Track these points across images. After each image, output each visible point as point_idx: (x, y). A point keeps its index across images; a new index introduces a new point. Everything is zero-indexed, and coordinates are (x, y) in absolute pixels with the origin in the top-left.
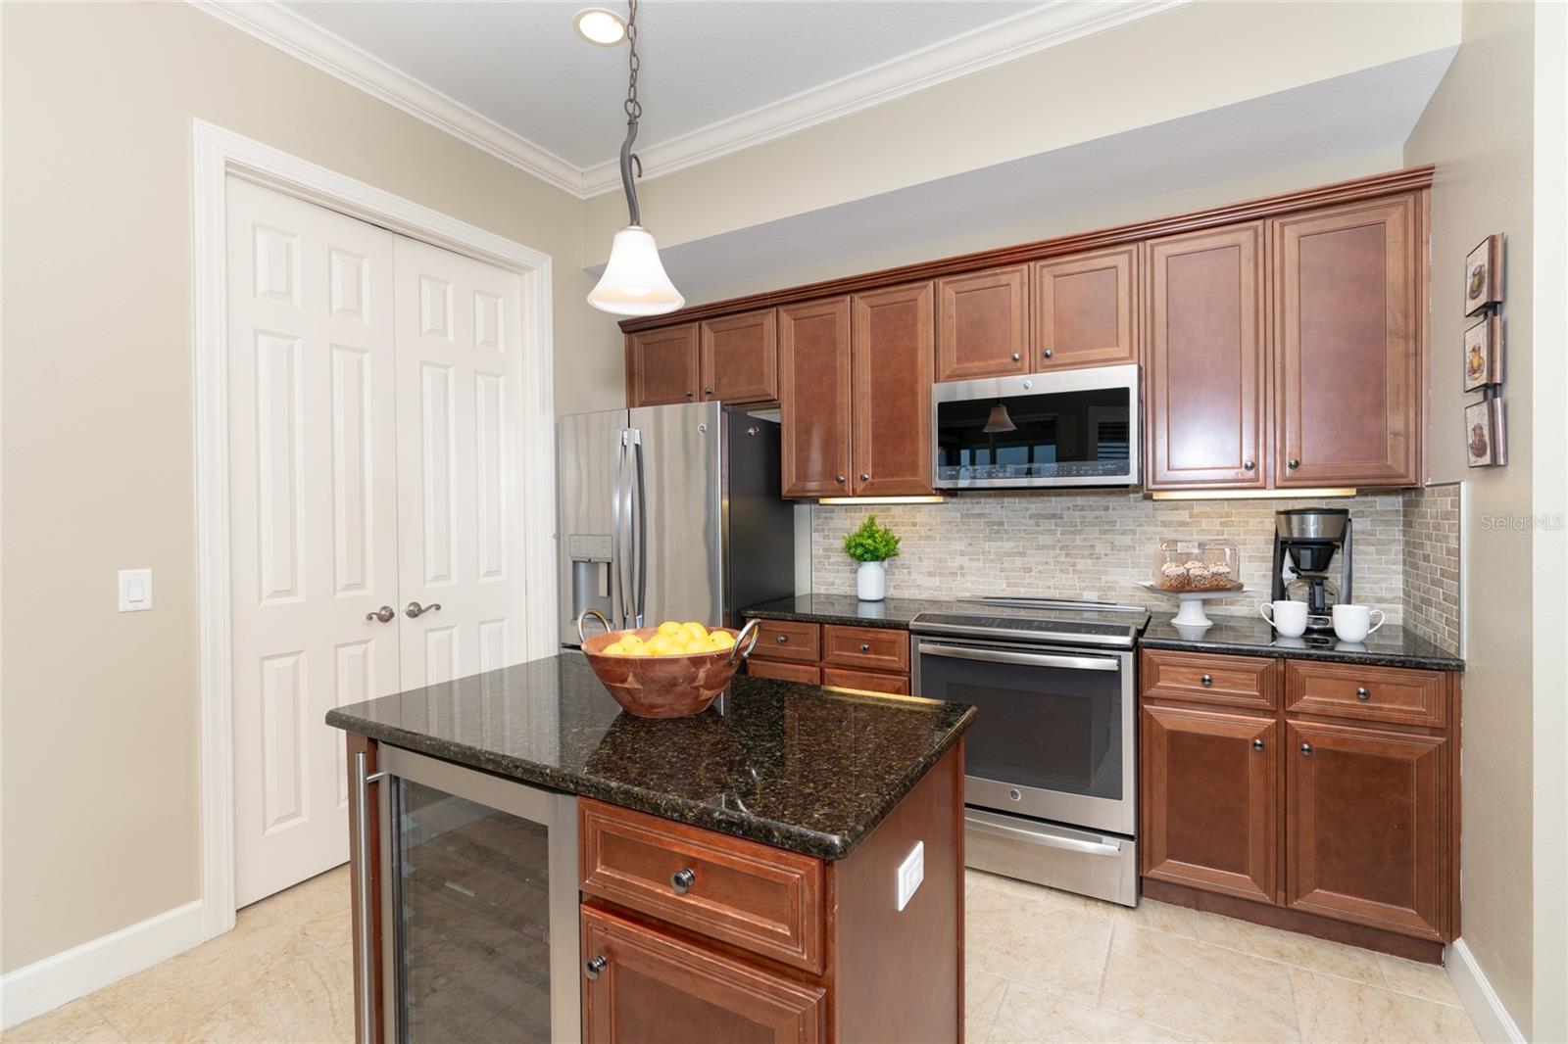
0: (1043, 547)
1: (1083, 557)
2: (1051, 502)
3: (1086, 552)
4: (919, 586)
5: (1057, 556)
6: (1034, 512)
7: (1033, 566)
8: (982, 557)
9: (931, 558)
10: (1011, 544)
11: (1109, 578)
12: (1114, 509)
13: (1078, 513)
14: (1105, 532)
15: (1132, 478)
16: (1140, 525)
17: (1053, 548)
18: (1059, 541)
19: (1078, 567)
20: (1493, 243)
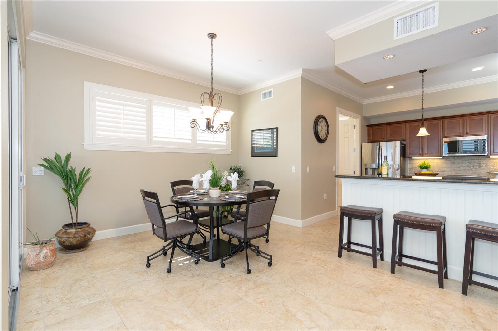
0: (464, 166)
3: (474, 167)
5: (467, 168)
7: (462, 170)
8: (449, 168)
10: (457, 166)
15: (486, 154)
18: (468, 165)
19: (472, 170)
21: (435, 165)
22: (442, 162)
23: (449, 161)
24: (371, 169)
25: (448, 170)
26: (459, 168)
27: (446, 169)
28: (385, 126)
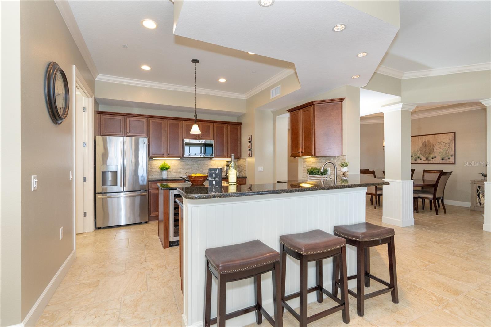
2: (196, 159)
4: (172, 175)
6: (193, 161)
7: (193, 170)
9: (174, 170)
10: (189, 166)
12: (205, 161)
15: (213, 156)
17: (196, 167)
20: (251, 136)
21: (173, 166)
22: (178, 163)
23: (184, 162)
24: (111, 173)
25: (183, 170)
26: (191, 168)
27: (181, 170)
28: (123, 117)
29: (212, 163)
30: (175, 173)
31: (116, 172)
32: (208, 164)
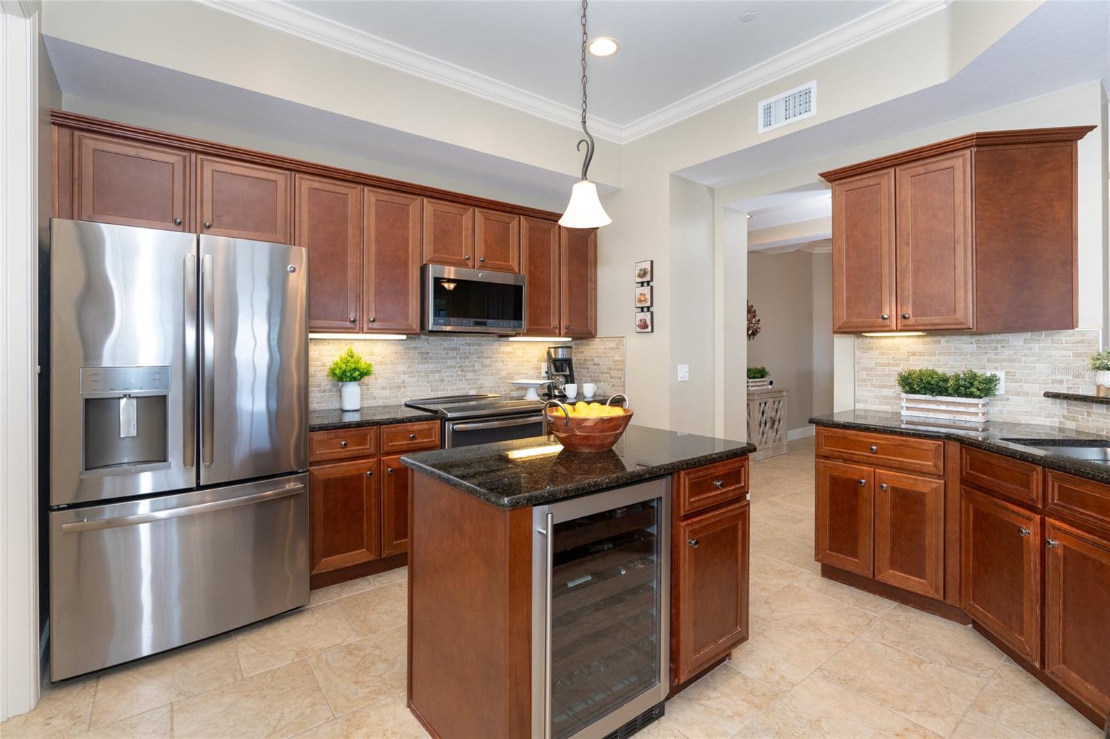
0: (451, 367)
1: (469, 372)
2: (454, 340)
3: (471, 369)
4: (375, 397)
5: (457, 371)
6: (446, 346)
7: (445, 378)
8: (416, 375)
9: (384, 378)
10: (434, 366)
11: (481, 382)
12: (483, 345)
13: (467, 347)
14: (479, 358)
16: (494, 354)
17: (455, 367)
18: (458, 363)
19: (467, 377)
20: (652, 262)
21: (377, 364)
22: (400, 353)
24: (134, 401)
25: (412, 380)
26: (438, 371)
27: (406, 378)
28: (185, 154)
29: (503, 353)
30: (383, 388)
31: (164, 399)
32: (491, 357)
